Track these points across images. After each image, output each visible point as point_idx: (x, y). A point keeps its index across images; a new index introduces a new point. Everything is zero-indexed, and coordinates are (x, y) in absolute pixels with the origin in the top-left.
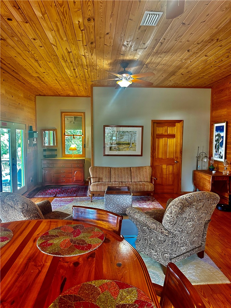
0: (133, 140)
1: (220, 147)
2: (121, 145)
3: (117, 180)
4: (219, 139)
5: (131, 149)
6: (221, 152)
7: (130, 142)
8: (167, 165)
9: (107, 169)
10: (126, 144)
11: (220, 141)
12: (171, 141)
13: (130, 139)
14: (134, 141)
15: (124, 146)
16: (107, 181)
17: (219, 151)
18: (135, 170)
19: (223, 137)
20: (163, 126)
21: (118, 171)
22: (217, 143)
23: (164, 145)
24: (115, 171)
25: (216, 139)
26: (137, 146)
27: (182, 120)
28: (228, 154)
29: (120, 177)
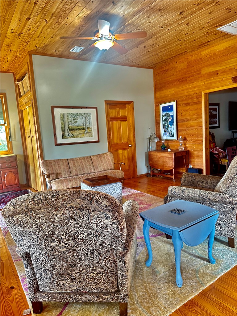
0: (88, 124)
1: (170, 126)
2: (76, 131)
3: (79, 173)
4: (168, 118)
5: (87, 135)
6: (171, 131)
7: (85, 126)
8: (123, 149)
9: (64, 162)
10: (81, 129)
11: (170, 120)
12: (124, 124)
13: (84, 123)
14: (90, 125)
15: (79, 132)
16: (67, 176)
17: (169, 130)
18: (96, 159)
19: (172, 116)
20: (115, 108)
21: (77, 162)
22: (165, 123)
23: (118, 128)
24: (75, 162)
25: (164, 120)
26: (93, 131)
27: (133, 101)
28: (180, 132)
29: (81, 169)
